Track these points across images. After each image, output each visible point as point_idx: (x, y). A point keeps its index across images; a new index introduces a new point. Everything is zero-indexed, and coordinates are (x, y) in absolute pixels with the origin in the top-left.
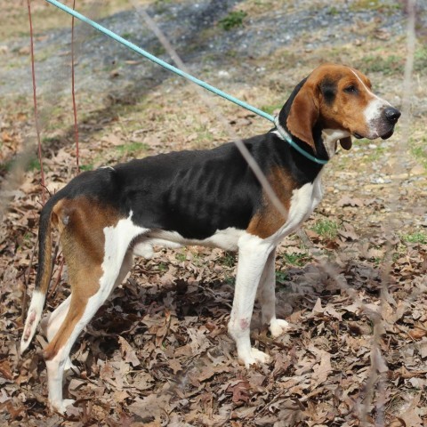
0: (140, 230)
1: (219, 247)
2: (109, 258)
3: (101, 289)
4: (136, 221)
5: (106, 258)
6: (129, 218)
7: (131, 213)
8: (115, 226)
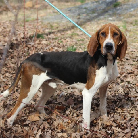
0: (48, 78)
1: (77, 89)
2: (33, 86)
3: (28, 97)
4: (48, 74)
5: (32, 86)
6: (46, 73)
7: (47, 72)
8: (39, 75)
